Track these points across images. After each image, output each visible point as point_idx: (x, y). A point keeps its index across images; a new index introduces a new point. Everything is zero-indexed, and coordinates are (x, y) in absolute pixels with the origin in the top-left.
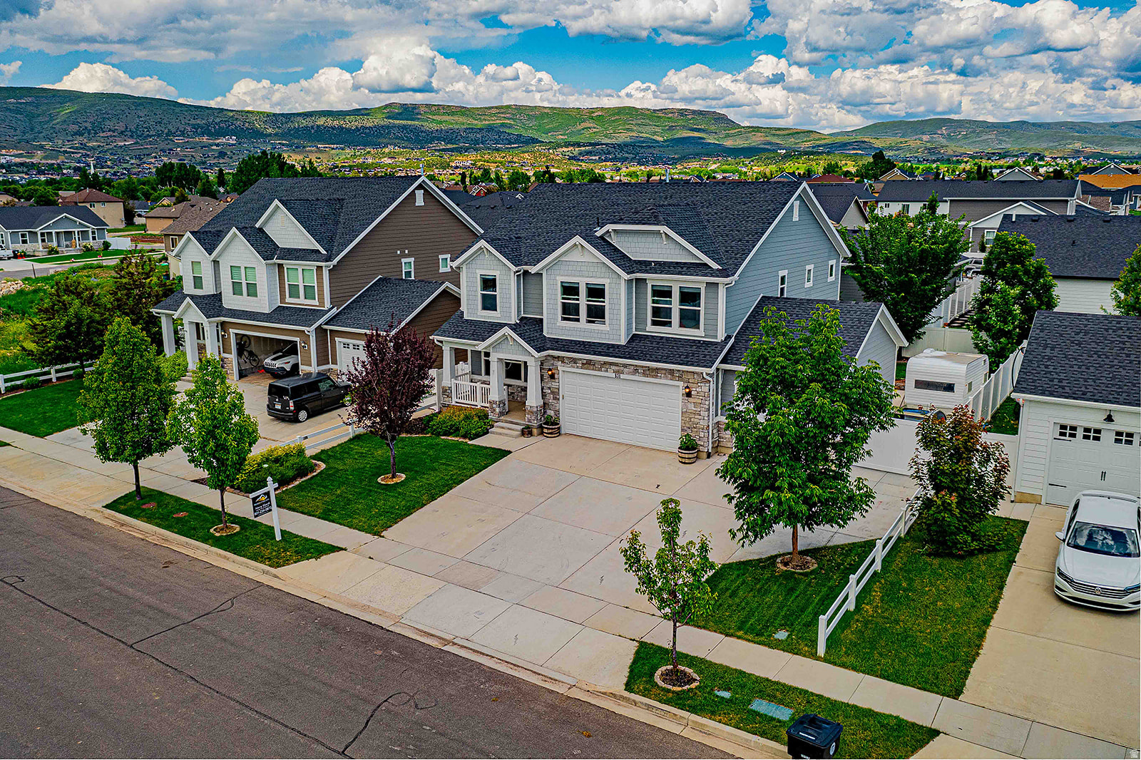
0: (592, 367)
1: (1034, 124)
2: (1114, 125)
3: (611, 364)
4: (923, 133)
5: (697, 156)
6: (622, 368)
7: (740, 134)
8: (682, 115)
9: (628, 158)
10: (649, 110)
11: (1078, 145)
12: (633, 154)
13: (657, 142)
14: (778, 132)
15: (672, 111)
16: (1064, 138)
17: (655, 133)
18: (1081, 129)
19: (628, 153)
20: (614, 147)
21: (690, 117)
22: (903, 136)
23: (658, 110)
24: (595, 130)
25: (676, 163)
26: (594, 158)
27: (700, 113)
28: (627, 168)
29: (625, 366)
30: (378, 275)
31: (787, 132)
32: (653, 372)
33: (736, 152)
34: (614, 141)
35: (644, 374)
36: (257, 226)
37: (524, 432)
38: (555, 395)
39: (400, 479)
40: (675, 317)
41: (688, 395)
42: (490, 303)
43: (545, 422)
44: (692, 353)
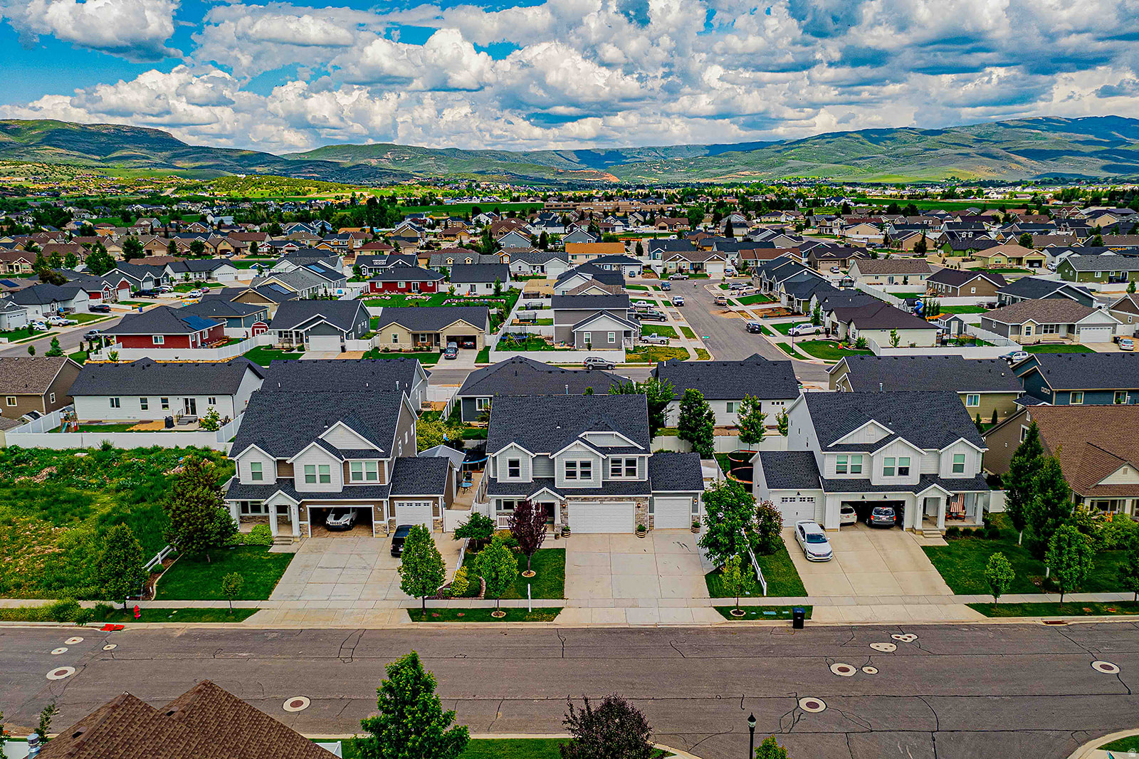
0: (588, 501)
3: (598, 498)
4: (371, 157)
8: (119, 131)
9: (63, 180)
12: (68, 175)
15: (107, 127)
16: (489, 164)
19: (61, 174)
27: (140, 130)
29: (604, 498)
32: (621, 499)
35: (616, 500)
36: (320, 437)
37: (556, 537)
38: (566, 516)
39: (533, 573)
40: (624, 472)
41: (639, 507)
42: (515, 473)
43: (564, 530)
44: (638, 488)
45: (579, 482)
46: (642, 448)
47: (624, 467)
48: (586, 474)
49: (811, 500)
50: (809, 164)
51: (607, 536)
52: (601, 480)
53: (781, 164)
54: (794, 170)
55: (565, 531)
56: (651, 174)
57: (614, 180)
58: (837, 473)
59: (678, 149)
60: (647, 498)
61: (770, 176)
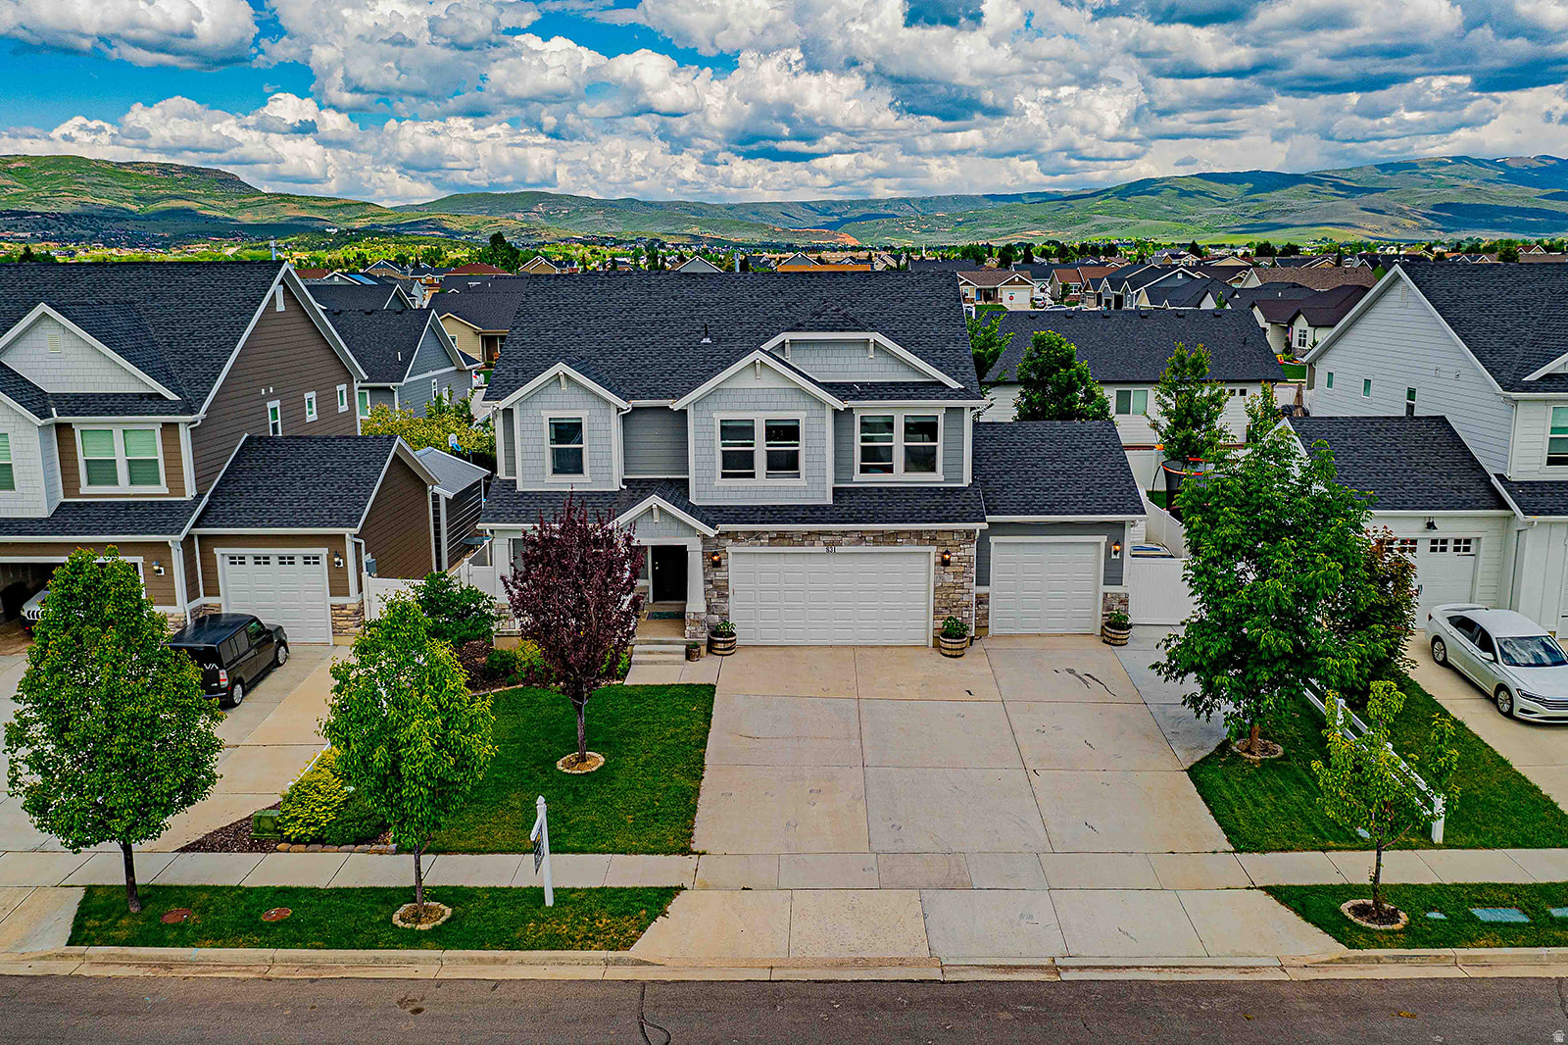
0: (786, 542)
1: (645, 203)
2: (730, 207)
3: (820, 533)
4: (515, 210)
5: (201, 235)
6: (838, 538)
7: (261, 204)
8: (165, 172)
9: (84, 236)
10: (108, 162)
11: (696, 230)
12: (91, 230)
13: (131, 212)
14: (318, 203)
15: (149, 166)
16: (679, 221)
17: (123, 199)
18: (696, 210)
19: (83, 228)
20: (57, 219)
21: (179, 176)
22: (490, 213)
23: (124, 164)
24: (15, 190)
25: (168, 245)
26: (22, 235)
27: (195, 171)
28: (87, 251)
29: (845, 533)
30: (242, 432)
31: (333, 203)
32: (891, 538)
33: (262, 231)
34: (53, 209)
35: (876, 542)
37: (691, 653)
38: (721, 590)
39: (597, 760)
40: (899, 459)
41: (946, 563)
42: (568, 462)
43: (715, 632)
44: (941, 504)
45: (763, 488)
46: (954, 385)
47: (898, 443)
48: (784, 463)
49: (1463, 545)
50: (1124, 220)
51: (849, 653)
52: (830, 484)
53: (1084, 220)
54: (1102, 229)
55: (720, 639)
56: (903, 234)
57: (852, 242)
58: (1551, 461)
59: (941, 201)
60: (969, 534)
61: (1068, 237)
